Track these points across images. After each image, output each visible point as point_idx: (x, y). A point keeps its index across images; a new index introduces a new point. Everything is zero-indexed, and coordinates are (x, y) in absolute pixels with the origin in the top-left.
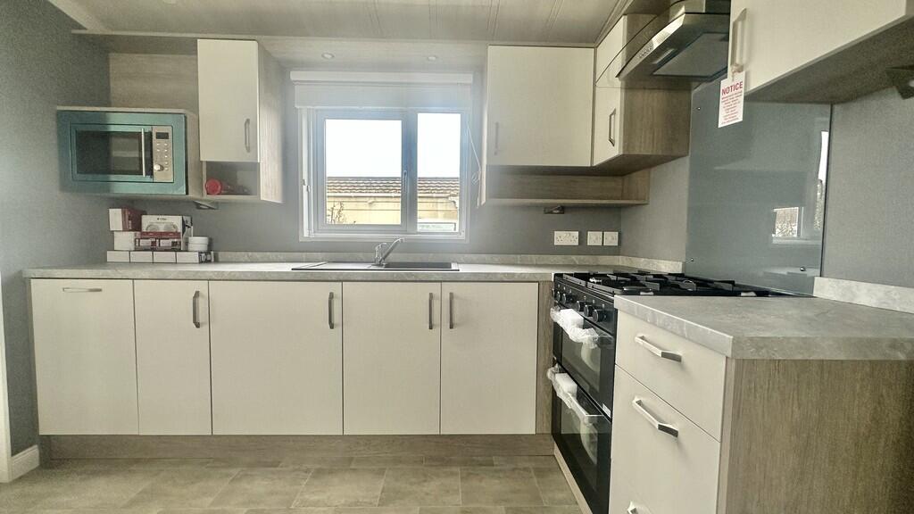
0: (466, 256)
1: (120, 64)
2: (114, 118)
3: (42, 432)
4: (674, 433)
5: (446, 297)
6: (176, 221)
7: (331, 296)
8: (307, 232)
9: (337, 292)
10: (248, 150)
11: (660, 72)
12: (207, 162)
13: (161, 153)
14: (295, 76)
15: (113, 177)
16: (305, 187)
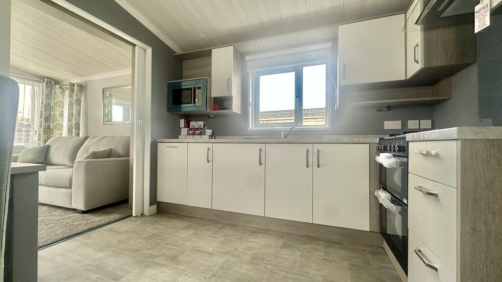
0: (329, 136)
1: (186, 64)
2: (183, 84)
3: (158, 200)
4: (435, 195)
5: (316, 151)
6: (201, 123)
7: (261, 150)
8: (251, 126)
9: (263, 149)
10: (229, 91)
11: (443, 15)
12: (214, 98)
13: (199, 95)
14: (247, 58)
15: (183, 106)
16: (250, 106)
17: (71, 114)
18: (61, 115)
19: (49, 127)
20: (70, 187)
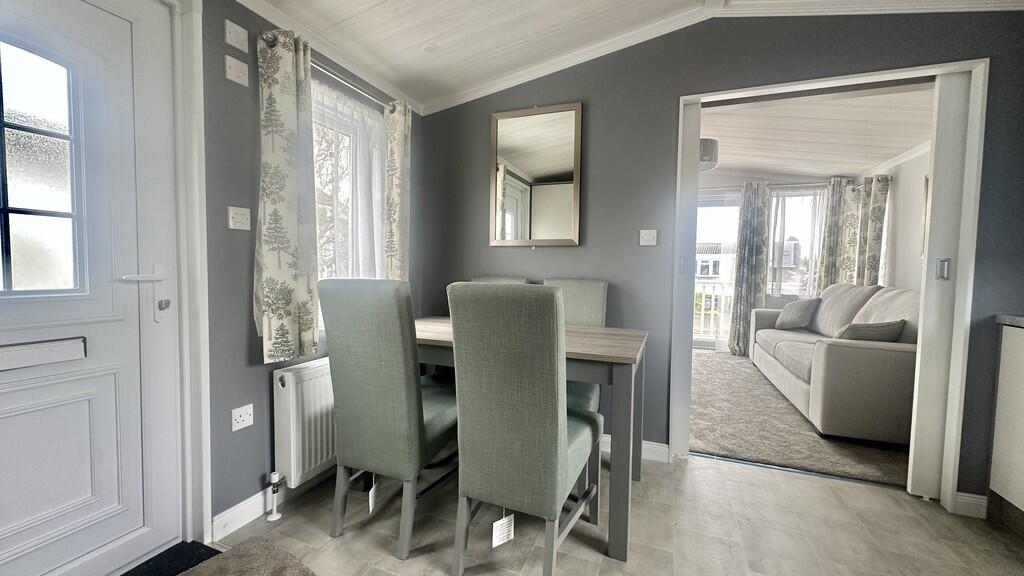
3: (991, 487)
17: (864, 240)
18: (852, 242)
19: (834, 265)
20: (809, 383)
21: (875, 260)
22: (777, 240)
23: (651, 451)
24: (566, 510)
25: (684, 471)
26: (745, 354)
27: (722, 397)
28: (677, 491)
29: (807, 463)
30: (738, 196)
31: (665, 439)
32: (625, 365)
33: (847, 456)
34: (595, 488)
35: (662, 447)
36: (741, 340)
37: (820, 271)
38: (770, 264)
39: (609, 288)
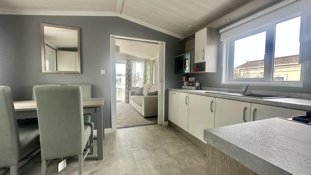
3: (169, 120)
5: (253, 110)
7: (212, 102)
9: (214, 101)
10: (203, 58)
14: (221, 31)
17: (150, 74)
18: (148, 74)
19: (146, 80)
20: (142, 106)
21: (152, 78)
22: (134, 73)
23: (107, 131)
24: (85, 150)
25: (116, 134)
26: (128, 102)
27: (124, 114)
28: (115, 139)
29: (142, 124)
30: (125, 62)
31: (110, 126)
32: (100, 107)
33: (148, 120)
34: (92, 144)
35: (110, 129)
36: (127, 99)
37: (143, 80)
38: (133, 79)
39: (92, 86)
